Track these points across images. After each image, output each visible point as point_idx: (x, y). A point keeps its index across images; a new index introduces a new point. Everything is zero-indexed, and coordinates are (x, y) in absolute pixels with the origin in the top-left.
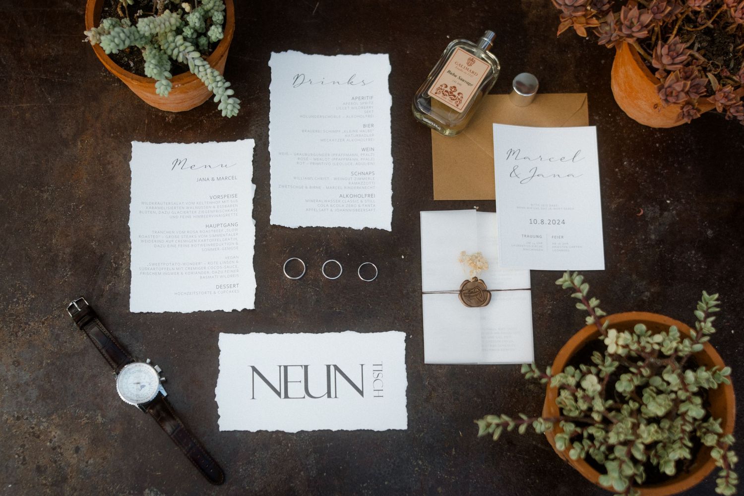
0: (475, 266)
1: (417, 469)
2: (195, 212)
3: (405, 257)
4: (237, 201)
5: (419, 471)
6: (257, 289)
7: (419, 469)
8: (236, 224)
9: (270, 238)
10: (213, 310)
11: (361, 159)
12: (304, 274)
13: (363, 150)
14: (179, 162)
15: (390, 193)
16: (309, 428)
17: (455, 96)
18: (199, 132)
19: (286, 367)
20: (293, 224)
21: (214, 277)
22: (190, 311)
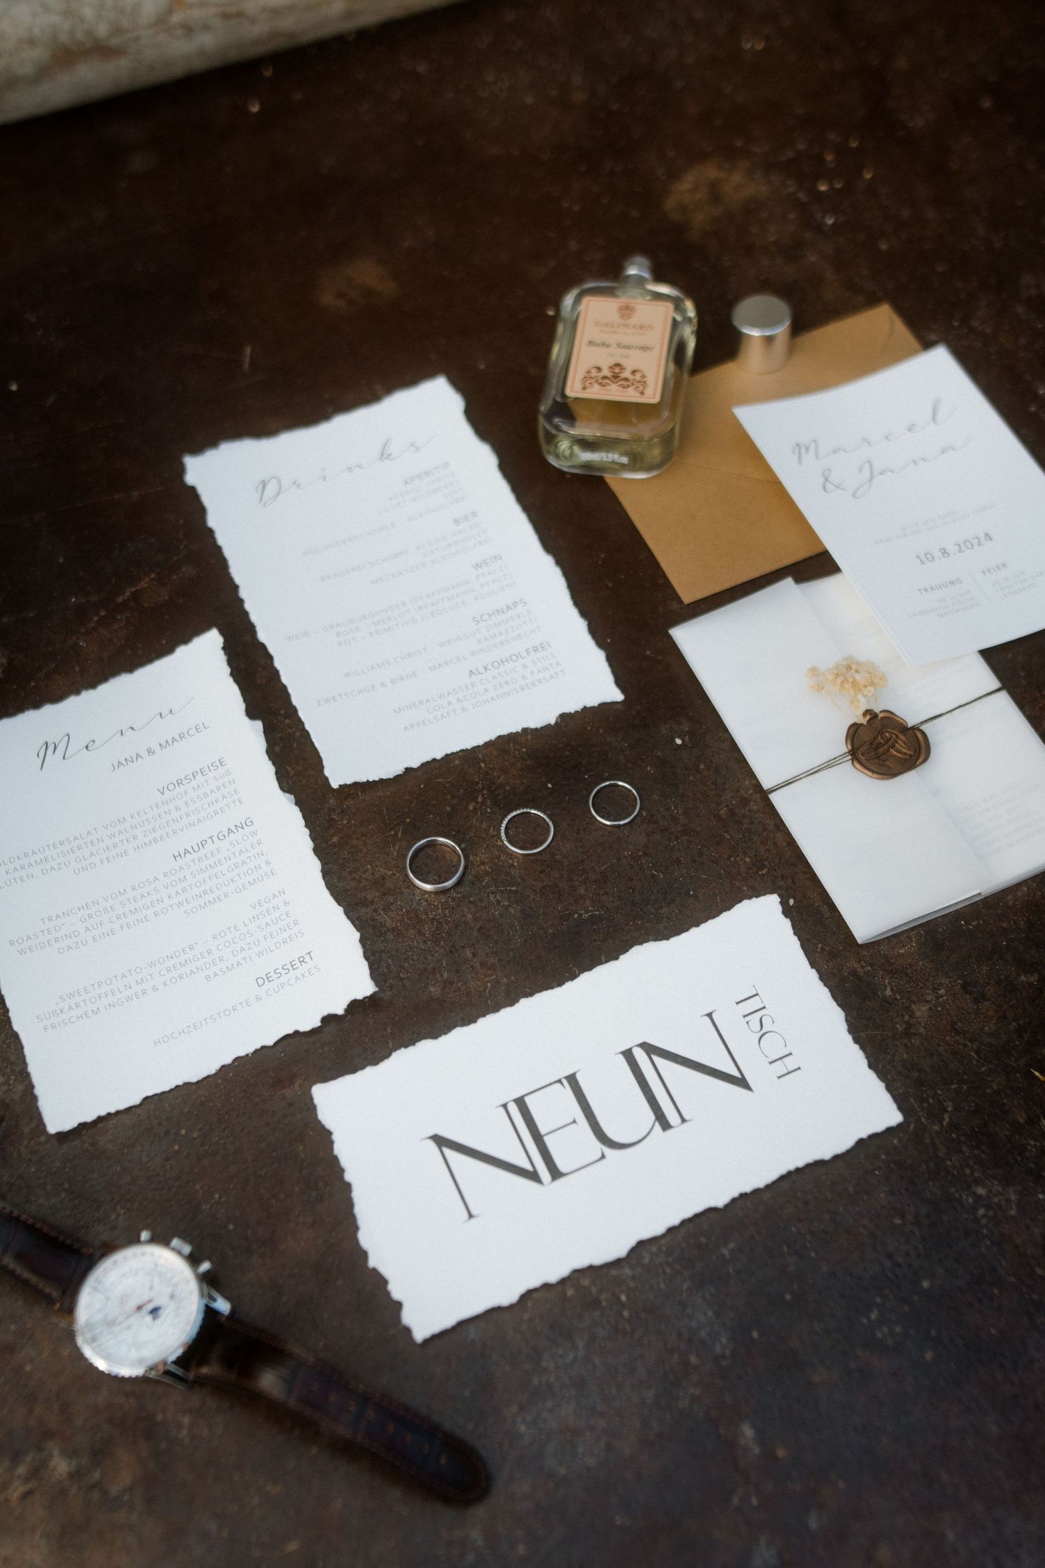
0: (855, 684)
1: (981, 1212)
2: (135, 838)
3: (683, 741)
4: (228, 772)
5: (990, 1214)
6: (363, 941)
7: (988, 1207)
8: (248, 823)
9: (345, 822)
10: (270, 1042)
11: (482, 585)
12: (466, 867)
13: (477, 566)
14: (51, 748)
15: (581, 625)
16: (655, 1226)
17: (626, 379)
18: (77, 670)
19: (520, 1102)
20: (387, 769)
21: (243, 962)
22: (212, 1069)
